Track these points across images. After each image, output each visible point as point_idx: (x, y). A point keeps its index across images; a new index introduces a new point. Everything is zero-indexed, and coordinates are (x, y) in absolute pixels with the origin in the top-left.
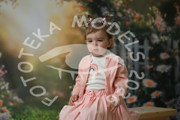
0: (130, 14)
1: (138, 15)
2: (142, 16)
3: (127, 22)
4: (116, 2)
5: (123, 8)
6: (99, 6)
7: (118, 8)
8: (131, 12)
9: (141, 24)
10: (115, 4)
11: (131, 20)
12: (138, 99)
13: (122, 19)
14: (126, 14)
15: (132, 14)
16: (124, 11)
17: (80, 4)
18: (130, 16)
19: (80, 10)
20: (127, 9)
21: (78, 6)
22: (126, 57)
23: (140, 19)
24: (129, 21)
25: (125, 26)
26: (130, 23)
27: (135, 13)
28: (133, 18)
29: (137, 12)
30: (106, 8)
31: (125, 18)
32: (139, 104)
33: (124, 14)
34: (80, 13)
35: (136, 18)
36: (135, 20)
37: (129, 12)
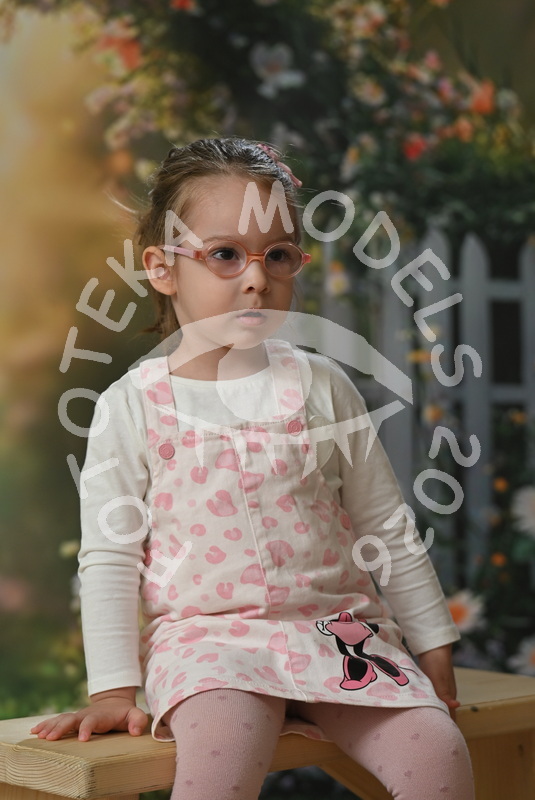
0: (434, 89)
1: (480, 93)
2: (507, 98)
3: (415, 138)
4: (348, 15)
5: (390, 51)
6: (239, 42)
7: (356, 51)
8: (438, 75)
9: (500, 150)
10: (339, 23)
11: (438, 122)
12: (489, 612)
13: (383, 114)
14: (411, 90)
15: (447, 85)
16: (397, 66)
17: (119, 29)
18: (433, 101)
19: (119, 68)
20: (415, 56)
21: (110, 41)
22: (411, 357)
23: (495, 116)
24: (425, 128)
25: (401, 159)
26: (433, 140)
27: (465, 77)
28: (452, 113)
29: (474, 72)
30: (282, 52)
31: (399, 110)
32: (494, 647)
33: (394, 90)
34: (124, 81)
35: (468, 113)
36: (464, 124)
37: (424, 75)
